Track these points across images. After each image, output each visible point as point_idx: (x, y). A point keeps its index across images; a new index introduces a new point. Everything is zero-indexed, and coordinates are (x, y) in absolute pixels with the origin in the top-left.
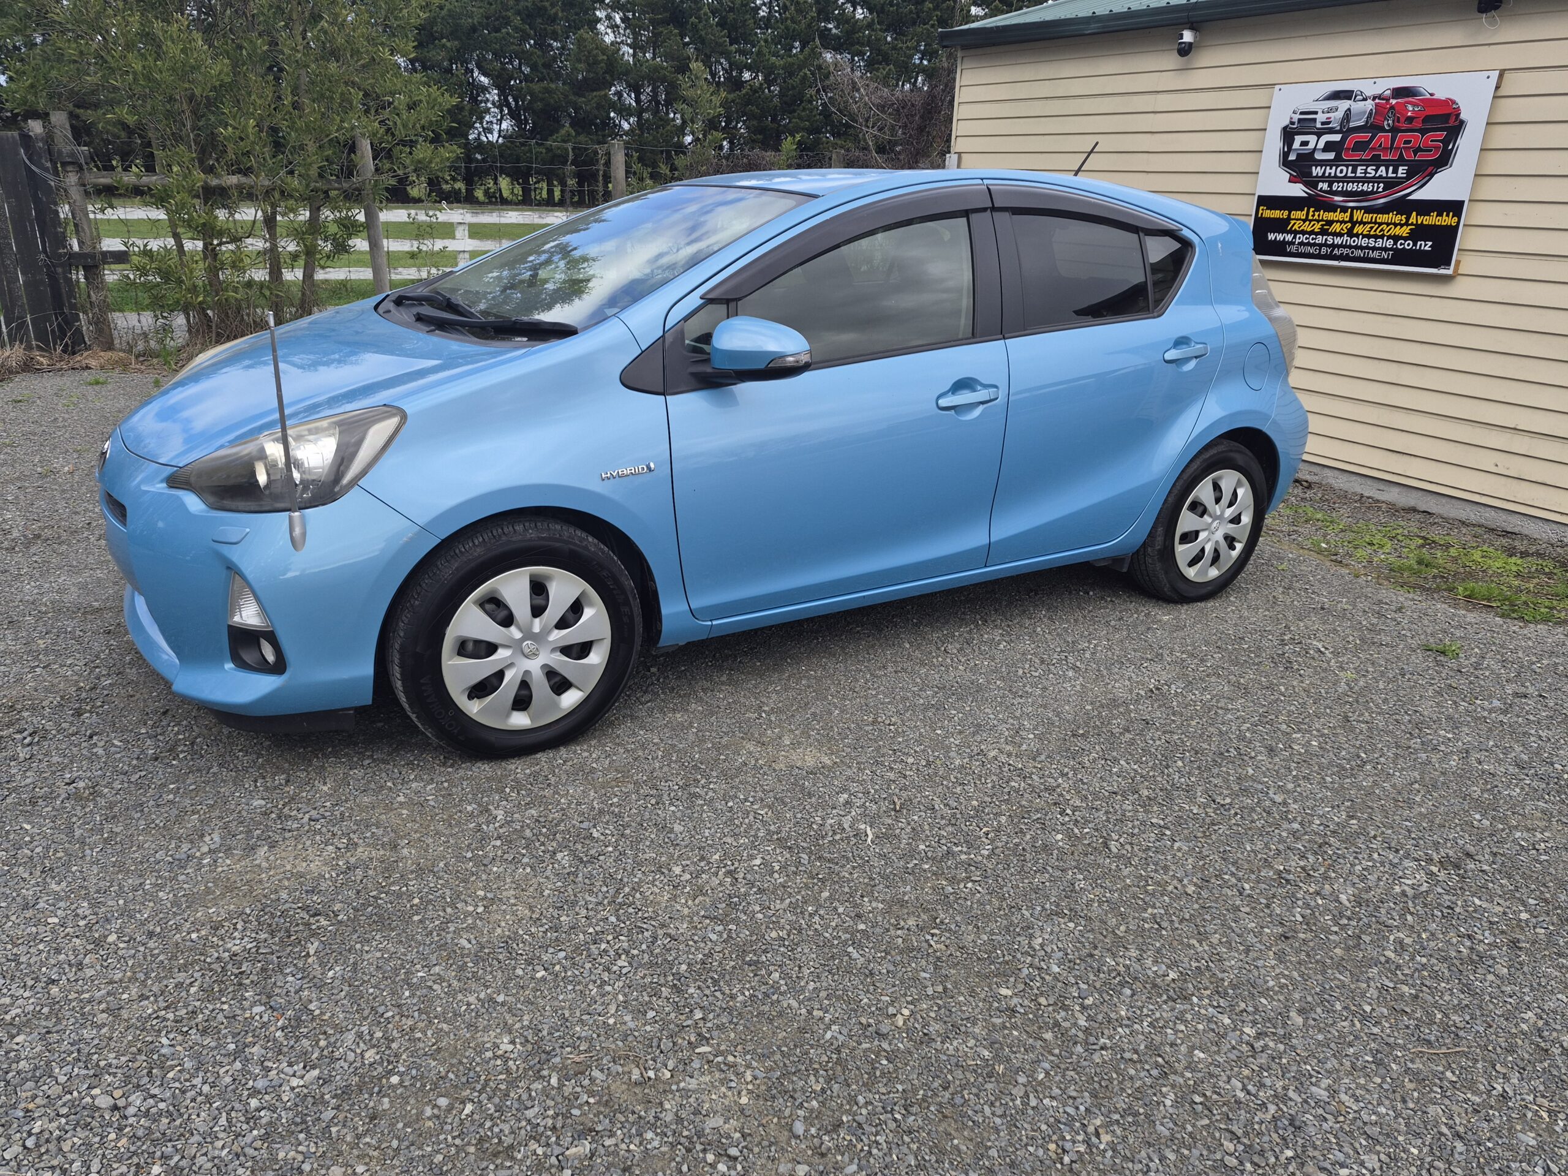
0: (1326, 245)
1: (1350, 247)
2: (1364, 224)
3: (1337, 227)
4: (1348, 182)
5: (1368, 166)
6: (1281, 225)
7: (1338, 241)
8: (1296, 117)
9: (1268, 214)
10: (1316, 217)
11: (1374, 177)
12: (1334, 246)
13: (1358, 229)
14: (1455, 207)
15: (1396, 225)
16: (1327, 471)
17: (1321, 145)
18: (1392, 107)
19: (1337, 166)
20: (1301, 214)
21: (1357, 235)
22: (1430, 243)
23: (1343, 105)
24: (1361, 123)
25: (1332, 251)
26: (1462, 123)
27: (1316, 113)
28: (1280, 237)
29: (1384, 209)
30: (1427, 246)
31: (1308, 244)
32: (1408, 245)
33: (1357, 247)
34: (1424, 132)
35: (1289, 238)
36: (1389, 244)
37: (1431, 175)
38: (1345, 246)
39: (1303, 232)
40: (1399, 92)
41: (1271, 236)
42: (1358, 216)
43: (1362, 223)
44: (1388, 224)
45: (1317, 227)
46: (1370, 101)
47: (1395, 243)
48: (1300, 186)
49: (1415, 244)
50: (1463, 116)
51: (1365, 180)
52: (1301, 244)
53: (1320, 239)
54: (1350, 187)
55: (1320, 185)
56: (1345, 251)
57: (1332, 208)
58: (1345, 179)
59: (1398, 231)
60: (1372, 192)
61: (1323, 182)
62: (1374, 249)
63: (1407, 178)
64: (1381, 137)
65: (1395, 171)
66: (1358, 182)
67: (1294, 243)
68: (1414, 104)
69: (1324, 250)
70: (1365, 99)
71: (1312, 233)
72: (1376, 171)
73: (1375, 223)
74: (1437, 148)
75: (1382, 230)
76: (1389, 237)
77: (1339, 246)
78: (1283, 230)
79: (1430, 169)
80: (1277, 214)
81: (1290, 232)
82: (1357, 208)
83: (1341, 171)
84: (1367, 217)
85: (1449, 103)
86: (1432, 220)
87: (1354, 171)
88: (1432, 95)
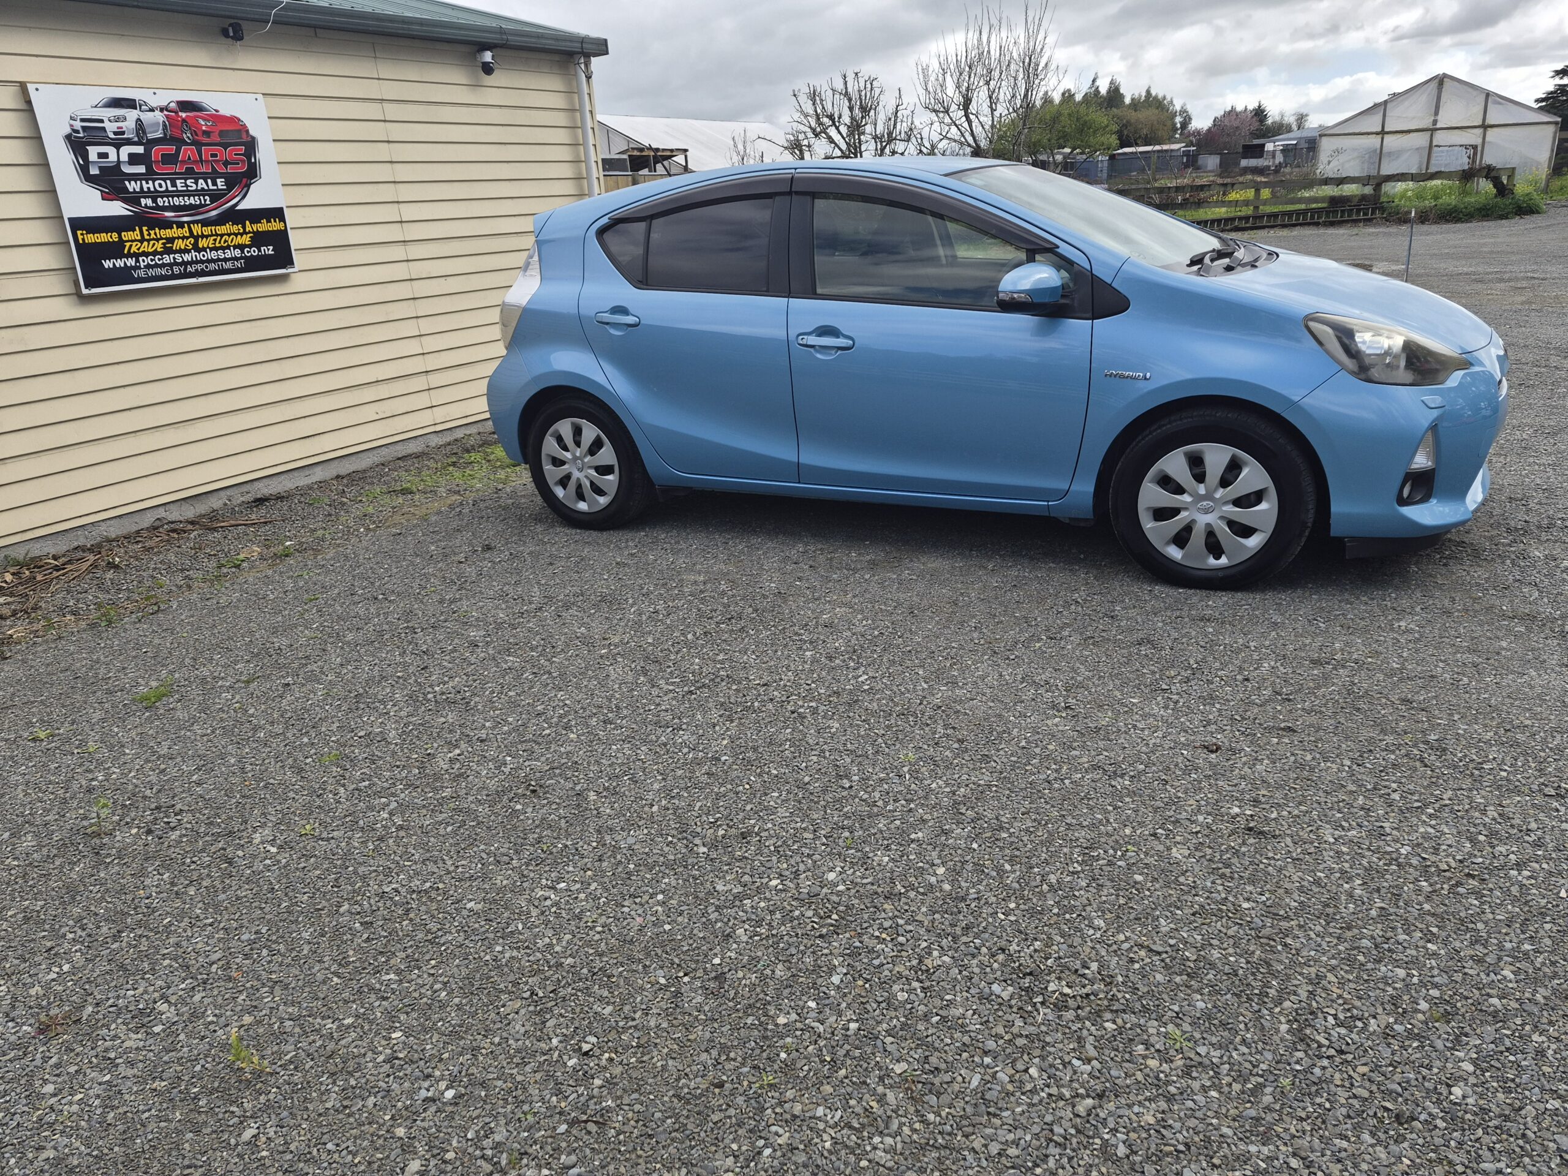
0: (176, 264)
1: (202, 262)
2: (207, 237)
3: (179, 244)
4: (173, 197)
5: (186, 179)
6: (116, 250)
7: (187, 257)
8: (78, 125)
9: (91, 238)
10: (153, 236)
11: (196, 190)
12: (185, 264)
13: (202, 243)
14: (277, 214)
15: (236, 235)
16: (256, 484)
17: (124, 157)
18: (184, 120)
19: (154, 181)
20: (135, 235)
21: (204, 249)
22: (271, 248)
23: (132, 115)
24: (159, 134)
25: (185, 269)
26: (253, 138)
27: (102, 121)
28: (120, 263)
29: (220, 220)
30: (269, 250)
31: (156, 266)
32: (254, 252)
33: (209, 261)
34: (225, 146)
35: (131, 262)
36: (237, 253)
37: (248, 186)
38: (197, 262)
39: (146, 254)
40: (185, 105)
41: (107, 264)
42: (197, 229)
43: (203, 236)
44: (229, 235)
45: (159, 246)
46: (157, 113)
47: (243, 252)
48: (120, 203)
49: (260, 251)
50: (252, 132)
51: (188, 194)
52: (148, 266)
53: (167, 259)
54: (177, 201)
55: (143, 201)
56: (199, 267)
57: (167, 224)
58: (167, 194)
59: (240, 240)
60: (201, 206)
61: (145, 197)
62: (225, 260)
63: (229, 189)
64: (186, 151)
65: (215, 183)
66: (184, 196)
67: (139, 268)
68: (204, 119)
69: (176, 269)
70: (152, 110)
71: (155, 253)
72: (196, 183)
73: (217, 235)
74: (243, 161)
75: (226, 241)
76: (235, 247)
77: (191, 263)
78: (120, 255)
79: (244, 180)
80: (103, 237)
81: (130, 255)
82: (193, 222)
83: (160, 185)
84: (207, 230)
85: (234, 120)
86: (263, 226)
87: (174, 185)
88: (217, 111)
